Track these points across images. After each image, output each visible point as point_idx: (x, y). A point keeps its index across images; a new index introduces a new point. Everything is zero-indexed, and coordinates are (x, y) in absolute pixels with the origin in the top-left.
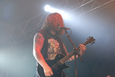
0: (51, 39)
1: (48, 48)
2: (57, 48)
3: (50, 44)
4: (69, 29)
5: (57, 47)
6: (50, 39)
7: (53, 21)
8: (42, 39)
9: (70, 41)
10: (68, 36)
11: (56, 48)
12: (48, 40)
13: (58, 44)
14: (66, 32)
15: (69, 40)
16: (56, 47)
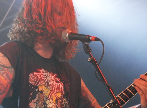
0: (39, 72)
1: (31, 100)
2: (57, 101)
3: (36, 87)
4: (97, 39)
5: (59, 95)
6: (35, 73)
7: (45, 15)
8: (5, 75)
9: (100, 78)
10: (92, 61)
11: (55, 99)
12: (28, 77)
13: (61, 86)
14: (88, 50)
15: (98, 76)
16: (53, 95)
